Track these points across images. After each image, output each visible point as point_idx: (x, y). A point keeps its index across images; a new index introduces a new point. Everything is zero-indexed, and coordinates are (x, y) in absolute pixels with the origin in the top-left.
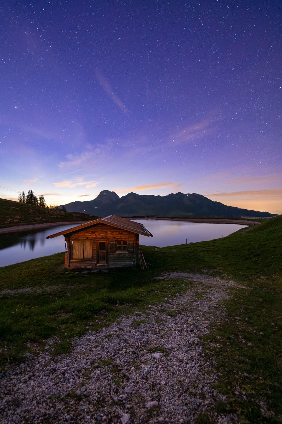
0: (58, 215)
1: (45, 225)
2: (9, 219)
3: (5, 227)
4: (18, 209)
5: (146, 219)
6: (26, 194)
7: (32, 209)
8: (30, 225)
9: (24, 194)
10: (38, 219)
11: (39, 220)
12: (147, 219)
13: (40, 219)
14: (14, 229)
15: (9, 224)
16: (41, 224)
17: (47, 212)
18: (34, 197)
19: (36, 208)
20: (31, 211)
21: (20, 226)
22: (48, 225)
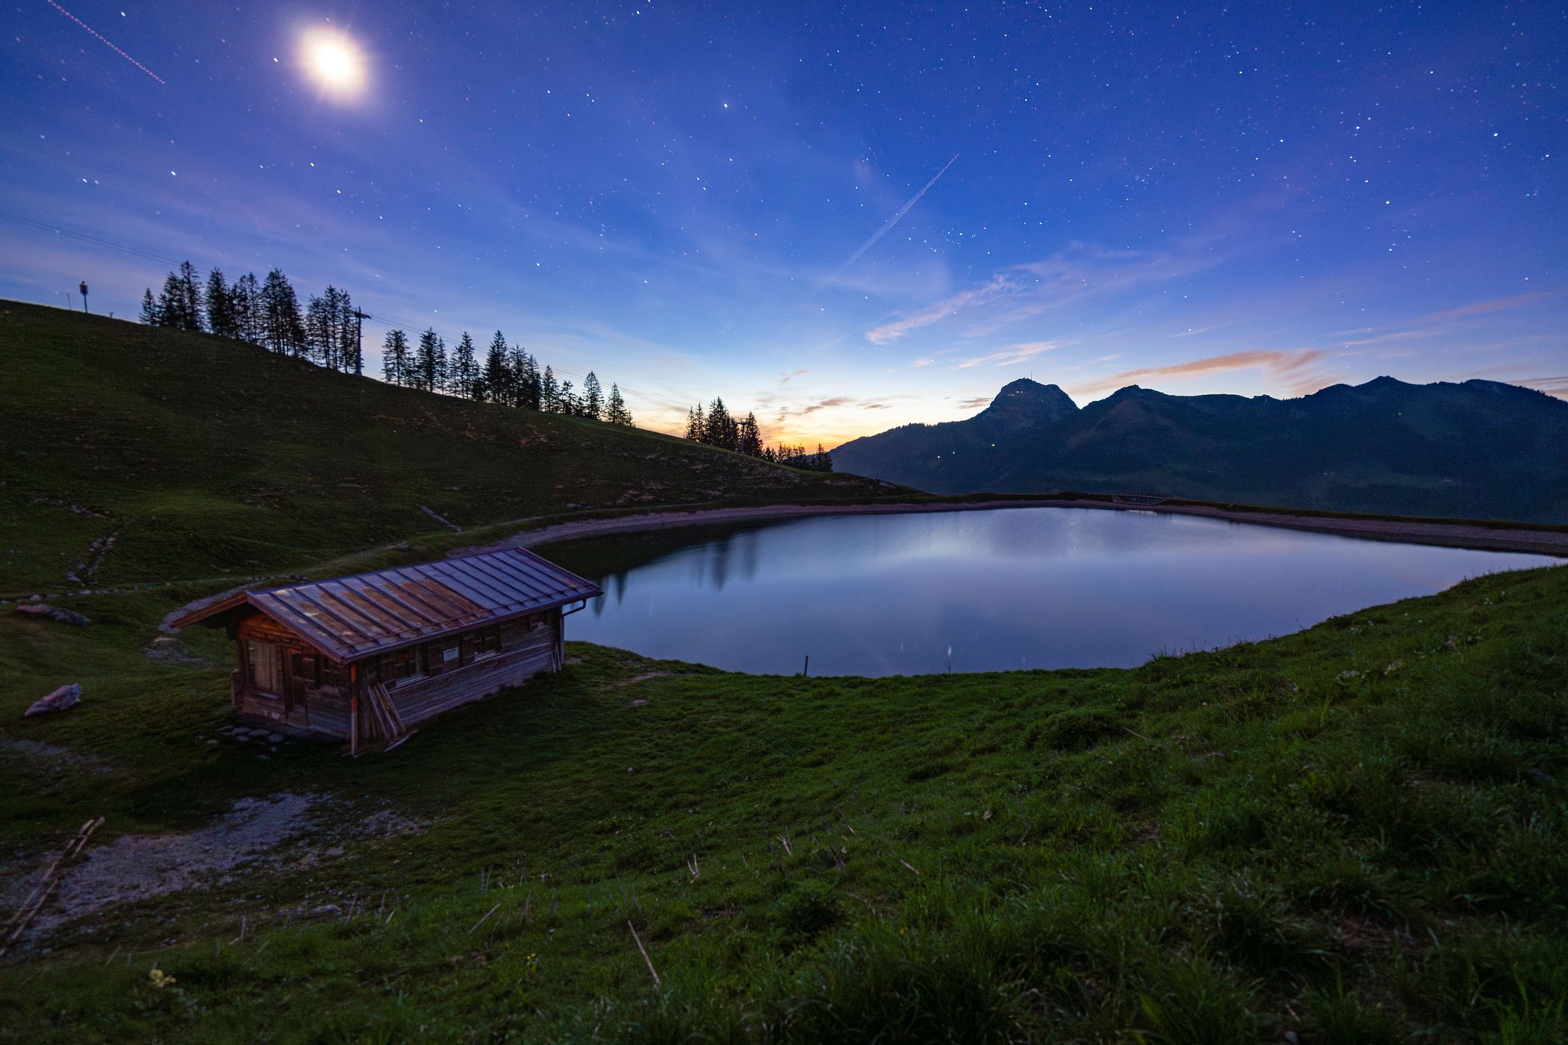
0: (778, 481)
1: (725, 515)
2: (631, 492)
3: (611, 516)
4: (663, 461)
5: (1117, 509)
6: (707, 412)
7: (704, 461)
8: (682, 513)
9: (700, 409)
10: (713, 493)
11: (714, 497)
12: (1122, 509)
13: (717, 493)
14: (634, 523)
15: (626, 507)
16: (714, 511)
17: (745, 470)
18: (729, 419)
19: (716, 458)
20: (700, 467)
21: (652, 515)
22: (735, 515)
